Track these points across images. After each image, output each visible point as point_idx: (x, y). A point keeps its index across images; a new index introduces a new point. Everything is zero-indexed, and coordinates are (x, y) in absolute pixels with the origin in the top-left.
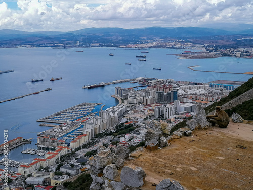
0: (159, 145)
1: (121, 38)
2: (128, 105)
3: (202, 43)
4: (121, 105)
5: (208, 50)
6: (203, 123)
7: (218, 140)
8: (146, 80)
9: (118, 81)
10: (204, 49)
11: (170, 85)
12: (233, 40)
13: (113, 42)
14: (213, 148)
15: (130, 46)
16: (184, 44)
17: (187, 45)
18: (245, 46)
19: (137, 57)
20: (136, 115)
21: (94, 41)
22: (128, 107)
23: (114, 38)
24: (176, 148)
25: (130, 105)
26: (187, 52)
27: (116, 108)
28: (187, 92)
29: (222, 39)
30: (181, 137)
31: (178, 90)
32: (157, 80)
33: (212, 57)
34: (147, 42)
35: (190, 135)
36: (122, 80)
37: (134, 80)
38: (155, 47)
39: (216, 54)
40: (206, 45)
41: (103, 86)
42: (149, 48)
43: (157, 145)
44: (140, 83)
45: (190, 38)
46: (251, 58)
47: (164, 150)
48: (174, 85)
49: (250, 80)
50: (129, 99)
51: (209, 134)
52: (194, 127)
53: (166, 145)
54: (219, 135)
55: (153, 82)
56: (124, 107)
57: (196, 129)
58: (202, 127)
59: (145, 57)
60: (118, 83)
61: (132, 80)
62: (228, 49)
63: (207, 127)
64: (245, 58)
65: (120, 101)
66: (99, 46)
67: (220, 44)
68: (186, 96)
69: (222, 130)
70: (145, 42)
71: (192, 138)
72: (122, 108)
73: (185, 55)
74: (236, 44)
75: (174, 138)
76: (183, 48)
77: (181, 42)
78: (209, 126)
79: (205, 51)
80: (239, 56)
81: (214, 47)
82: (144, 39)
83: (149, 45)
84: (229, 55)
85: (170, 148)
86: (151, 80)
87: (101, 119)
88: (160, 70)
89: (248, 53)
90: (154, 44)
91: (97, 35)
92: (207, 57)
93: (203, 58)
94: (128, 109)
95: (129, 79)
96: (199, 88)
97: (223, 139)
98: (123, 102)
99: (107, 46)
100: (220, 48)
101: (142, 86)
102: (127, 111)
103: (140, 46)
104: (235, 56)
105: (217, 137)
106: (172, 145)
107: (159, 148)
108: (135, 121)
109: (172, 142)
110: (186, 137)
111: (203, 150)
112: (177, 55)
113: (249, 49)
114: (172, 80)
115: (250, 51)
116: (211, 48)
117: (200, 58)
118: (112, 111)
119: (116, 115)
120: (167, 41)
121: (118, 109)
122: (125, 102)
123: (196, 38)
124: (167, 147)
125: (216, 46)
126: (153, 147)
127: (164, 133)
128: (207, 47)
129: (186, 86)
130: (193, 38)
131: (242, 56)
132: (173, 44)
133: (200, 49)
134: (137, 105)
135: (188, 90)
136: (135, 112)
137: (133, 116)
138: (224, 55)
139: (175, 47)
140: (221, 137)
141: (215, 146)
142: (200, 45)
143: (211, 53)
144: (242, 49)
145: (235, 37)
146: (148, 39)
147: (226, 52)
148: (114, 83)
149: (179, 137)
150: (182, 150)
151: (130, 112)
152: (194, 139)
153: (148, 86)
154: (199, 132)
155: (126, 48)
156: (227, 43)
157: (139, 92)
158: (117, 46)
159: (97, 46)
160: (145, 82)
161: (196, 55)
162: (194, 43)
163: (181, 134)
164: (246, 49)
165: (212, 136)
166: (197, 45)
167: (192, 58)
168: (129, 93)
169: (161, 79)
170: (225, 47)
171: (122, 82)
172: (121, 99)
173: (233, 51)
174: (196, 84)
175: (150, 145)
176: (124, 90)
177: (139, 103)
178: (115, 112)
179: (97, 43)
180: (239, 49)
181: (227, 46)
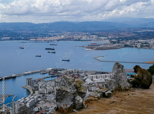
0: (74, 107)
1: (31, 32)
2: (39, 95)
3: (106, 35)
4: (32, 95)
5: (112, 42)
6: (123, 83)
7: (142, 101)
8: (56, 71)
9: (29, 72)
10: (108, 41)
11: (78, 75)
12: (133, 32)
13: (23, 36)
14: (140, 109)
15: (39, 39)
16: (89, 37)
17: (93, 37)
18: (144, 38)
19: (46, 49)
20: (47, 104)
21: (4, 35)
22: (39, 97)
23: (24, 32)
24: (94, 110)
25: (41, 95)
26: (93, 44)
27: (27, 99)
28: (94, 81)
29: (124, 31)
30: (99, 98)
31: (86, 79)
32: (66, 71)
33: (116, 48)
34: (56, 35)
35: (109, 96)
36: (33, 72)
37: (44, 71)
38: (63, 40)
39: (119, 46)
40: (110, 37)
41: (15, 77)
42: (58, 40)
43: (71, 106)
44: (50, 74)
45: (95, 31)
46: (150, 48)
47: (81, 112)
48: (82, 75)
49: (151, 67)
50: (40, 90)
51: (131, 95)
52: (114, 88)
53: (82, 107)
54: (143, 95)
55: (62, 72)
56: (35, 97)
57: (115, 91)
58: (123, 88)
59: (54, 49)
60: (29, 74)
61: (42, 71)
62: (130, 41)
63: (127, 88)
64: (145, 48)
65: (32, 92)
66: (10, 40)
67: (123, 37)
68: (93, 85)
69: (145, 91)
70: (54, 35)
71: (112, 99)
72: (33, 98)
73: (91, 47)
74: (136, 36)
75: (91, 100)
76: (89, 40)
77: (87, 35)
78: (130, 87)
79: (109, 43)
80: (140, 47)
81: (117, 39)
82: (53, 33)
83: (57, 38)
84: (130, 46)
85: (88, 110)
86: (60, 70)
87: (13, 110)
88: (68, 61)
89: (147, 44)
90: (62, 37)
91: (7, 29)
92: (111, 48)
93: (108, 49)
94: (39, 99)
95: (39, 71)
96: (105, 76)
97: (148, 99)
98: (34, 93)
99: (18, 39)
100: (123, 40)
101: (52, 77)
102: (39, 101)
103: (49, 39)
104: (136, 47)
105: (142, 98)
106: (89, 107)
107: (74, 110)
108: (46, 111)
109: (89, 104)
110: (105, 99)
111: (128, 110)
112: (83, 47)
113: (148, 41)
114: (80, 70)
115: (149, 42)
116: (114, 40)
117: (104, 49)
118: (23, 102)
119: (28, 105)
120: (74, 34)
121: (29, 100)
122: (36, 92)
123: (101, 31)
124: (84, 110)
125: (119, 38)
126: (66, 109)
127: (80, 91)
128: (110, 39)
129: (93, 75)
130: (97, 31)
131: (142, 47)
132: (79, 37)
133: (104, 41)
134: (48, 95)
135: (95, 79)
136: (46, 102)
137: (44, 105)
138: (126, 46)
139: (82, 39)
140: (146, 97)
141: (141, 106)
142: (105, 38)
143: (115, 45)
144: (142, 40)
145: (135, 30)
146: (57, 32)
147: (128, 43)
148: (26, 75)
149: (97, 99)
150: (102, 112)
151: (41, 102)
152: (115, 100)
153: (58, 76)
154: (120, 93)
155: (36, 41)
156: (129, 36)
157: (49, 82)
158: (27, 40)
159: (8, 40)
160: (55, 73)
161: (101, 46)
162: (99, 36)
163: (99, 95)
164: (145, 40)
165: (135, 97)
166: (102, 38)
167: (98, 49)
168: (40, 84)
169: (70, 70)
170: (127, 39)
171: (32, 73)
172: (33, 90)
173: (134, 42)
174: (102, 73)
175: (62, 106)
176: (35, 81)
177: (50, 93)
178: (27, 102)
179: (7, 37)
180: (139, 41)
181: (128, 38)
